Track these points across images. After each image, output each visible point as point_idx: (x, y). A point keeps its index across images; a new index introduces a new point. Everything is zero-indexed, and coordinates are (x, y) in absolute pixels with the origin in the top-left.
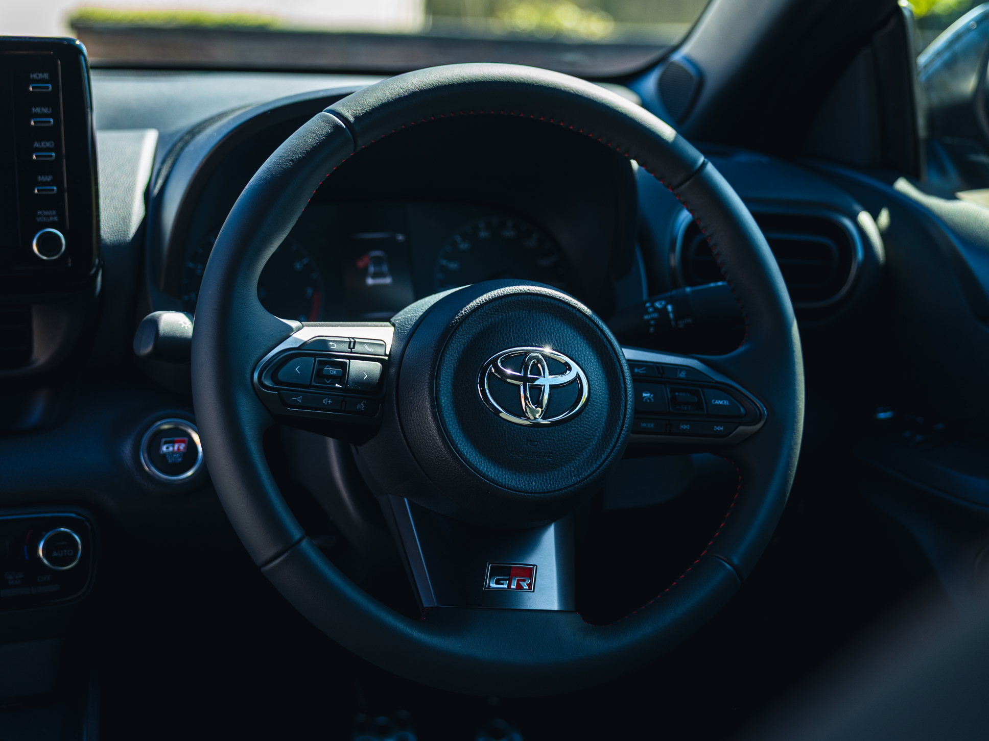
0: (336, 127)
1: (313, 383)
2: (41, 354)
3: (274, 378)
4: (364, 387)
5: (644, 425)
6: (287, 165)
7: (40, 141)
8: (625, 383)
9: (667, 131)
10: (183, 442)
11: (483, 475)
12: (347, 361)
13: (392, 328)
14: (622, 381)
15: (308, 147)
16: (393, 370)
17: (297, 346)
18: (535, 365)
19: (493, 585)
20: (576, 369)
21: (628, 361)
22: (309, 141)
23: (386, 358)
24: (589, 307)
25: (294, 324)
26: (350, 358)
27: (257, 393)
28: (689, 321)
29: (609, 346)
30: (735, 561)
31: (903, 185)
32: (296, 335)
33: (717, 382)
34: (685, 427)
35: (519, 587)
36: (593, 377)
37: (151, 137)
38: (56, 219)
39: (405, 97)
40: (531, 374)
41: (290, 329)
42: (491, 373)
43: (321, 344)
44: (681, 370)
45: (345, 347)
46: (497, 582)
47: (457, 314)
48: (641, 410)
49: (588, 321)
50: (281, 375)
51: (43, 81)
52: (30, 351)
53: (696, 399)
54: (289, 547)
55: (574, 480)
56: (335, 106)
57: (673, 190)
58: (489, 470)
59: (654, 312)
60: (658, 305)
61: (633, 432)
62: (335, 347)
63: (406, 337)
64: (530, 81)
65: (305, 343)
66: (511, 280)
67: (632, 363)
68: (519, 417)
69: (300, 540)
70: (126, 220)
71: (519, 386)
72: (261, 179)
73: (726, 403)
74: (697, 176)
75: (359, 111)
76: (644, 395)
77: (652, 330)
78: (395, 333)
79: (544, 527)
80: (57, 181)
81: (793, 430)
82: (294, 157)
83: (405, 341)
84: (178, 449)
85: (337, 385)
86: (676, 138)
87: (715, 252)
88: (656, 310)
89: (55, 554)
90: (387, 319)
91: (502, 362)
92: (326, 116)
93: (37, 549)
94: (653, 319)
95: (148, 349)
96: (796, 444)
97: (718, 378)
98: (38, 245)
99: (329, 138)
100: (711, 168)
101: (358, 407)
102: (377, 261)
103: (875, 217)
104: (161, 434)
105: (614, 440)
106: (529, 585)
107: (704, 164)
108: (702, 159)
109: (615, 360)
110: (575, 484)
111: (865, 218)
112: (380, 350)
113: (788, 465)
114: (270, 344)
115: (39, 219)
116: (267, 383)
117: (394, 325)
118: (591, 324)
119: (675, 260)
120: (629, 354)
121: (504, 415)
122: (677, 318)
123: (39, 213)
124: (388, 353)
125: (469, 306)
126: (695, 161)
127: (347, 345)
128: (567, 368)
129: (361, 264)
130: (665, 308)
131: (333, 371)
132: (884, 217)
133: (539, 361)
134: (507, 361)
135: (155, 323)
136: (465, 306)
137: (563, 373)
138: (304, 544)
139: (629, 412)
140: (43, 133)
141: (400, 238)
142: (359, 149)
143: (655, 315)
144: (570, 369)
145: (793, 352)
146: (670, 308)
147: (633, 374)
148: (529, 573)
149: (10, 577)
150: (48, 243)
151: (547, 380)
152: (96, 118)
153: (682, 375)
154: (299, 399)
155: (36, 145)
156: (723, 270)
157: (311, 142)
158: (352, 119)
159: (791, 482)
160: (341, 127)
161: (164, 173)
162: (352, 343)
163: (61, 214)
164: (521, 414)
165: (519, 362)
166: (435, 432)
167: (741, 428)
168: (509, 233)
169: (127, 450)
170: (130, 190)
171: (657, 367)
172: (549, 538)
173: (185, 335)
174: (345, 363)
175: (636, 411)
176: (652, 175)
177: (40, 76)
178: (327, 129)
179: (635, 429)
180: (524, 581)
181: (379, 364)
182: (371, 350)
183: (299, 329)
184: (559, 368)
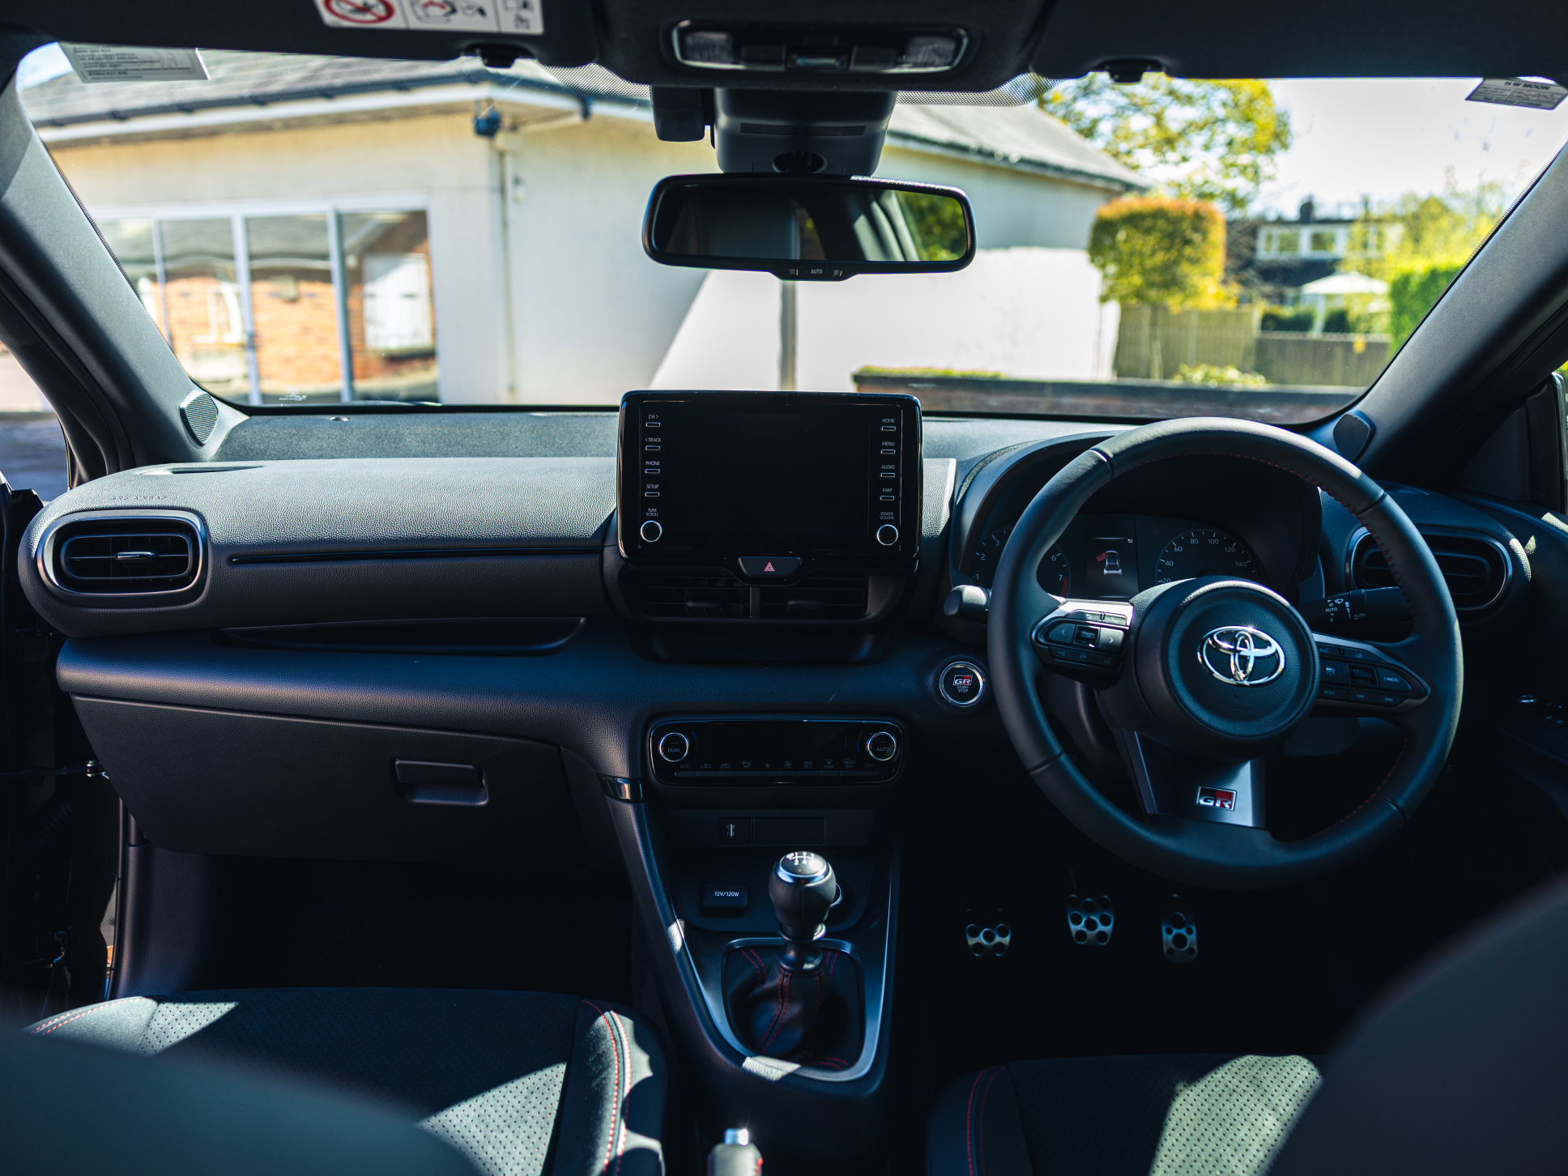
0: (1100, 461)
1: (1074, 643)
2: (873, 610)
3: (1046, 637)
4: (1110, 649)
5: (1326, 692)
6: (1062, 487)
7: (886, 464)
8: (1314, 659)
9: (1355, 471)
10: (969, 678)
11: (1199, 719)
12: (1098, 628)
13: (1131, 607)
14: (1311, 657)
15: (1079, 475)
16: (1132, 638)
17: (1063, 615)
18: (1243, 641)
19: (1202, 802)
20: (1275, 646)
21: (1316, 642)
22: (1080, 470)
23: (1127, 628)
24: (1287, 600)
25: (1061, 599)
26: (1100, 626)
27: (1034, 646)
28: (1364, 615)
29: (1302, 630)
30: (1400, 803)
31: (1549, 518)
32: (1062, 608)
33: (1387, 663)
34: (1360, 696)
35: (1222, 806)
36: (1288, 653)
37: (953, 463)
38: (893, 518)
39: (1151, 441)
40: (1240, 646)
41: (1058, 604)
42: (1208, 644)
43: (1080, 616)
44: (1358, 652)
45: (1098, 618)
46: (1205, 800)
47: (1184, 599)
48: (1326, 681)
49: (1286, 610)
50: (1052, 635)
51: (891, 424)
52: (865, 608)
53: (1370, 676)
54: (1052, 759)
55: (1270, 729)
56: (1098, 446)
57: (1357, 514)
58: (1204, 716)
59: (1333, 607)
60: (1337, 601)
61: (1318, 697)
62: (1090, 617)
63: (1144, 614)
64: (1246, 431)
65: (1068, 614)
66: (1226, 577)
67: (1320, 645)
68: (1229, 677)
69: (1060, 755)
70: (938, 519)
71: (1229, 656)
72: (1043, 496)
73: (1396, 680)
74: (1378, 505)
75: (1117, 450)
76: (1327, 669)
77: (1331, 620)
78: (1134, 610)
79: (1242, 763)
80: (895, 493)
81: (1453, 705)
82: (1068, 481)
83: (1142, 617)
84: (966, 683)
85: (1091, 645)
86: (1361, 476)
87: (1390, 563)
88: (1336, 605)
89: (878, 749)
90: (1127, 600)
91: (1218, 636)
92: (1092, 453)
93: (866, 745)
94: (1332, 612)
95: (954, 611)
96: (1455, 717)
97: (1390, 660)
98: (880, 535)
99: (1094, 468)
100: (1389, 500)
101: (1105, 662)
102: (1112, 557)
103: (1524, 543)
104: (954, 671)
105: (1303, 701)
106: (1230, 806)
107: (1384, 496)
108: (1382, 492)
109: (1307, 641)
110: (1270, 732)
111: (1515, 543)
112: (1123, 622)
113: (1448, 733)
114: (1045, 613)
115: (881, 518)
116: (1041, 640)
117: (1132, 604)
118: (1289, 613)
119: (1349, 568)
120: (1317, 637)
121: (1217, 674)
122: (1353, 613)
123: (882, 513)
124: (1128, 624)
125: (1193, 595)
126: (1376, 494)
127: (1099, 617)
128: (1268, 644)
129: (1099, 559)
130: (1343, 603)
131: (1089, 635)
132: (1532, 543)
133: (1247, 638)
134: (1221, 636)
135: (960, 593)
136: (1190, 594)
137: (1265, 647)
138: (1063, 758)
139: (1317, 681)
140: (889, 459)
141: (1130, 541)
142: (1114, 477)
143: (1336, 609)
144: (1270, 645)
145: (1455, 644)
146: (1347, 604)
147: (1321, 654)
148: (1228, 796)
149: (847, 762)
150: (888, 535)
151: (1252, 652)
152: (924, 447)
153: (1359, 656)
154: (1063, 653)
155: (883, 467)
156: (1396, 578)
157: (1081, 471)
158: (1111, 456)
159: (1450, 747)
160: (1103, 461)
161: (964, 489)
162: (1102, 616)
163: (896, 515)
164: (1229, 675)
165: (1231, 637)
166: (1163, 684)
167: (1408, 701)
168: (1214, 542)
169: (930, 680)
170: (941, 499)
171: (1339, 649)
172: (1246, 771)
173: (980, 603)
174: (1097, 630)
175: (1322, 682)
176: (1339, 503)
177: (889, 420)
178: (1092, 462)
179: (1320, 695)
180: (1226, 801)
181: (1122, 632)
182: (1116, 621)
183: (1064, 603)
184: (1260, 643)
